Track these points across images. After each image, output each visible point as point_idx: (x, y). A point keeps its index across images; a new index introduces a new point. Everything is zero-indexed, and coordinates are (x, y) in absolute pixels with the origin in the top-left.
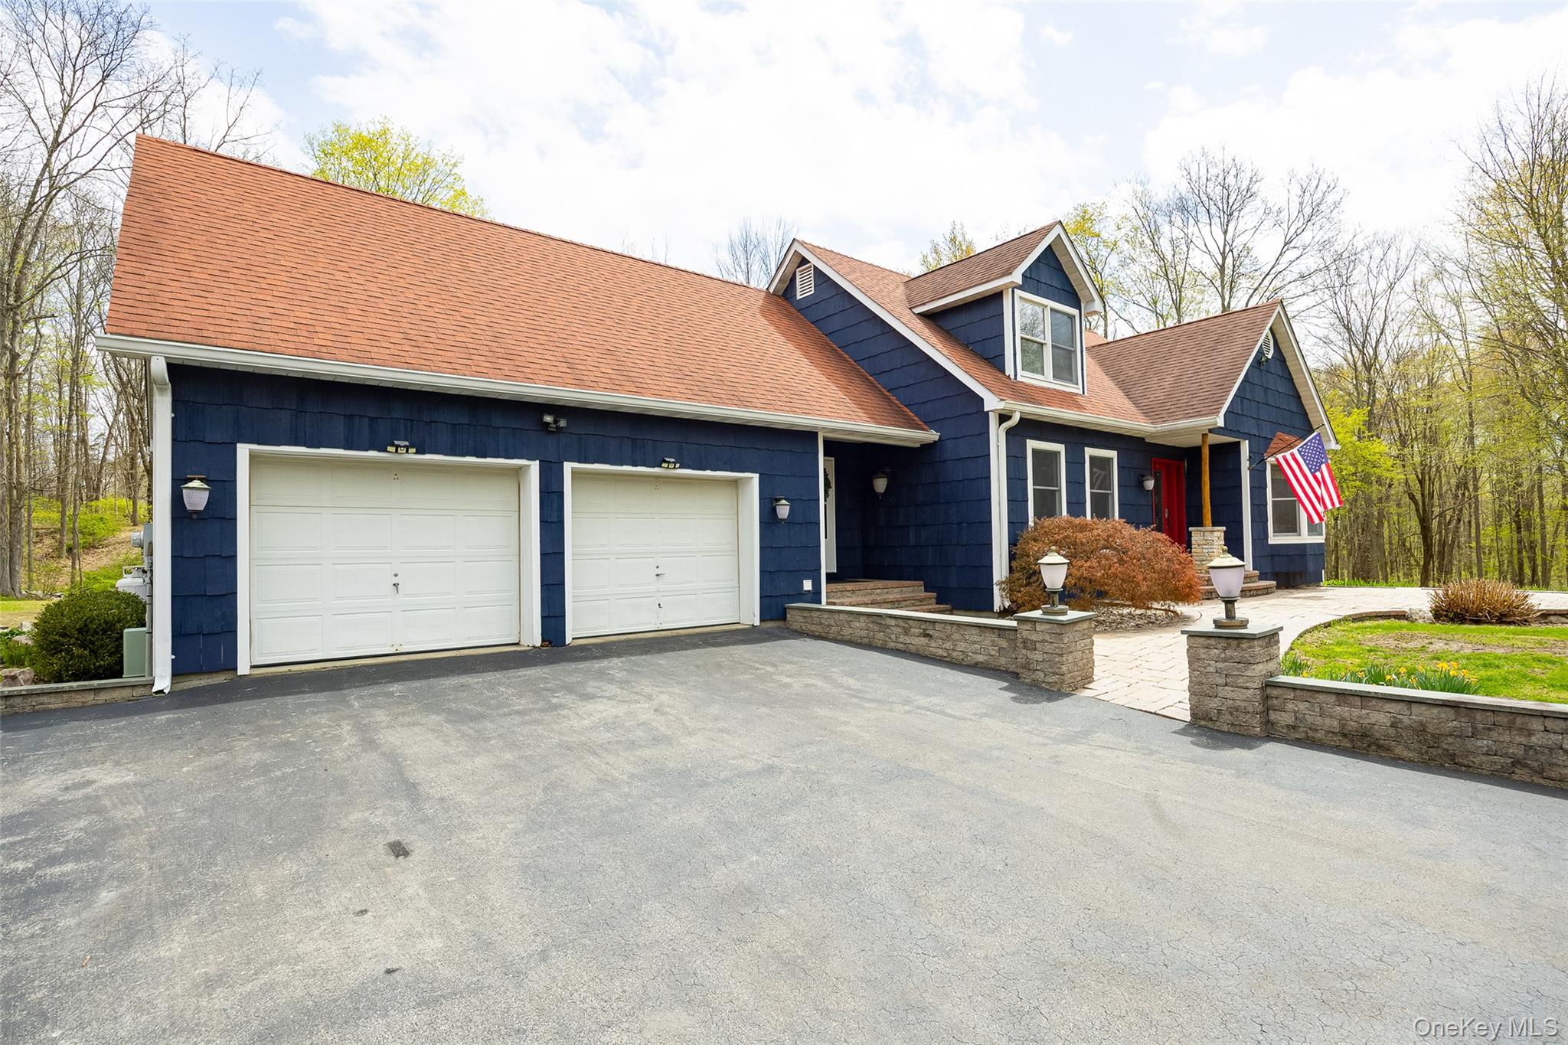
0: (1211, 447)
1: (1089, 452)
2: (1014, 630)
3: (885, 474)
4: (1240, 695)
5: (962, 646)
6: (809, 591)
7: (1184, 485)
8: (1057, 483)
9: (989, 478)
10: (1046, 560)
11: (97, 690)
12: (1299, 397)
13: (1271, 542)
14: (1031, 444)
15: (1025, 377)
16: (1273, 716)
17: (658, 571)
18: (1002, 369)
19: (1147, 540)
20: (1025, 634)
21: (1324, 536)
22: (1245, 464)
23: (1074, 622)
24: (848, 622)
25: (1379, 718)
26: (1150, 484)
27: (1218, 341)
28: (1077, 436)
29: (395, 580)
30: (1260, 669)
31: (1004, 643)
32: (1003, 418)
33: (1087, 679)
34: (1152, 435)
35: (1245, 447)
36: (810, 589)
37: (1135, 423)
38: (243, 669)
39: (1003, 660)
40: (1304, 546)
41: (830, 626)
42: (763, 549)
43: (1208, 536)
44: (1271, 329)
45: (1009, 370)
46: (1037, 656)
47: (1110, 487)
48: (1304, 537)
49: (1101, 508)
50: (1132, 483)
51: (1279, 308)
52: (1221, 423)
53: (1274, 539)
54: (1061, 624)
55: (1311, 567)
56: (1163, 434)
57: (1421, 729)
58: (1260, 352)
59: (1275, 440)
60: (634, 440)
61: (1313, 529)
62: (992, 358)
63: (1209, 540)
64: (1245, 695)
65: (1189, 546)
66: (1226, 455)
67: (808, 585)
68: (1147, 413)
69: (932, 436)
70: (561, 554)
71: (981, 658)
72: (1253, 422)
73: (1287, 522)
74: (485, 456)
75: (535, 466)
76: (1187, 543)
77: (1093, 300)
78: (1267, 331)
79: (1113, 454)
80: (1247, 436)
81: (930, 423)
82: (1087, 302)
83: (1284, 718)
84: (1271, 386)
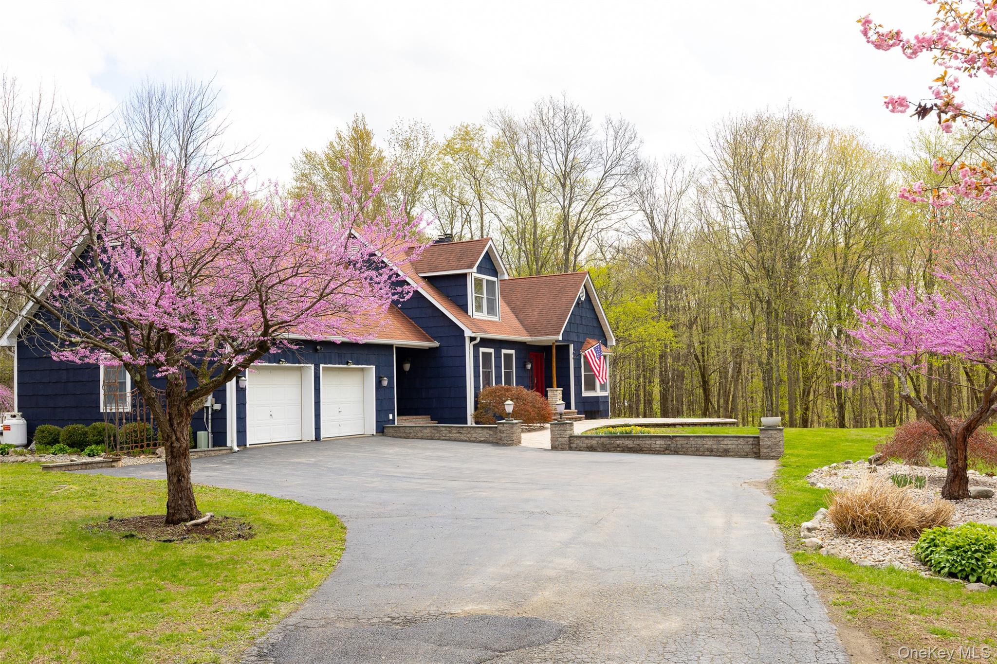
0: (556, 346)
1: (504, 351)
2: (497, 428)
3: (408, 362)
4: (564, 439)
5: (475, 435)
6: (391, 419)
7: (544, 366)
8: (491, 368)
9: (465, 366)
10: (507, 403)
11: (220, 450)
12: (598, 318)
13: (583, 395)
14: (482, 350)
15: (477, 315)
16: (572, 445)
17: (339, 410)
18: (466, 312)
19: (532, 395)
20: (500, 428)
21: (609, 391)
22: (571, 356)
23: (516, 423)
24: (421, 431)
25: (594, 442)
26: (529, 366)
27: (560, 291)
28: (498, 344)
29: (271, 413)
30: (568, 432)
31: (491, 433)
32: (472, 339)
33: (520, 442)
34: (530, 341)
35: (572, 347)
37: (524, 337)
38: (248, 445)
39: (491, 439)
40: (598, 397)
41: (410, 433)
42: (376, 399)
43: (555, 393)
44: (584, 286)
45: (470, 313)
46: (504, 435)
47: (512, 368)
48: (598, 393)
49: (508, 381)
50: (521, 366)
51: (587, 276)
52: (560, 339)
53: (585, 394)
54: (513, 424)
55: (601, 408)
56: (535, 341)
57: (602, 444)
58: (579, 298)
59: (586, 343)
60: (339, 354)
61: (603, 387)
62: (462, 306)
63: (556, 395)
64: (565, 440)
65: (546, 396)
66: (563, 350)
67: (391, 417)
68: (529, 330)
69: (436, 344)
70: (320, 402)
71: (482, 439)
72: (574, 334)
73: (591, 386)
74: (300, 363)
76: (545, 395)
77: (504, 274)
78: (582, 286)
79: (513, 352)
80: (573, 342)
81: (435, 338)
82: (501, 274)
83: (574, 446)
84: (584, 315)
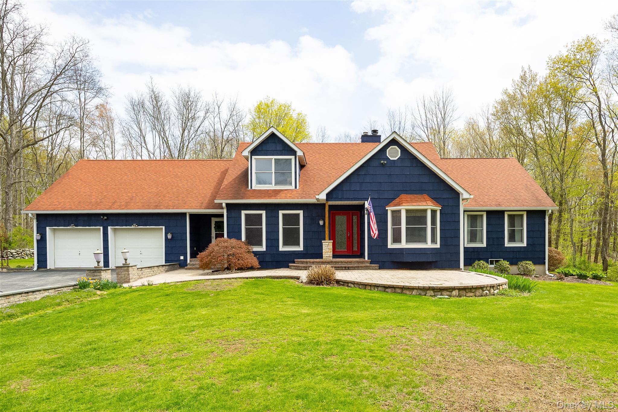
1: (283, 212)
6: (182, 260)
12: (435, 174)
13: (390, 247)
14: (245, 212)
15: (259, 187)
17: (141, 252)
26: (321, 223)
28: (274, 207)
29: (80, 253)
35: (366, 204)
36: (183, 259)
38: (48, 268)
42: (166, 247)
45: (249, 186)
47: (299, 225)
52: (321, 198)
58: (383, 159)
60: (126, 220)
70: (108, 247)
72: (371, 192)
74: (90, 226)
75: (101, 228)
79: (299, 212)
80: (366, 199)
84: (396, 173)
